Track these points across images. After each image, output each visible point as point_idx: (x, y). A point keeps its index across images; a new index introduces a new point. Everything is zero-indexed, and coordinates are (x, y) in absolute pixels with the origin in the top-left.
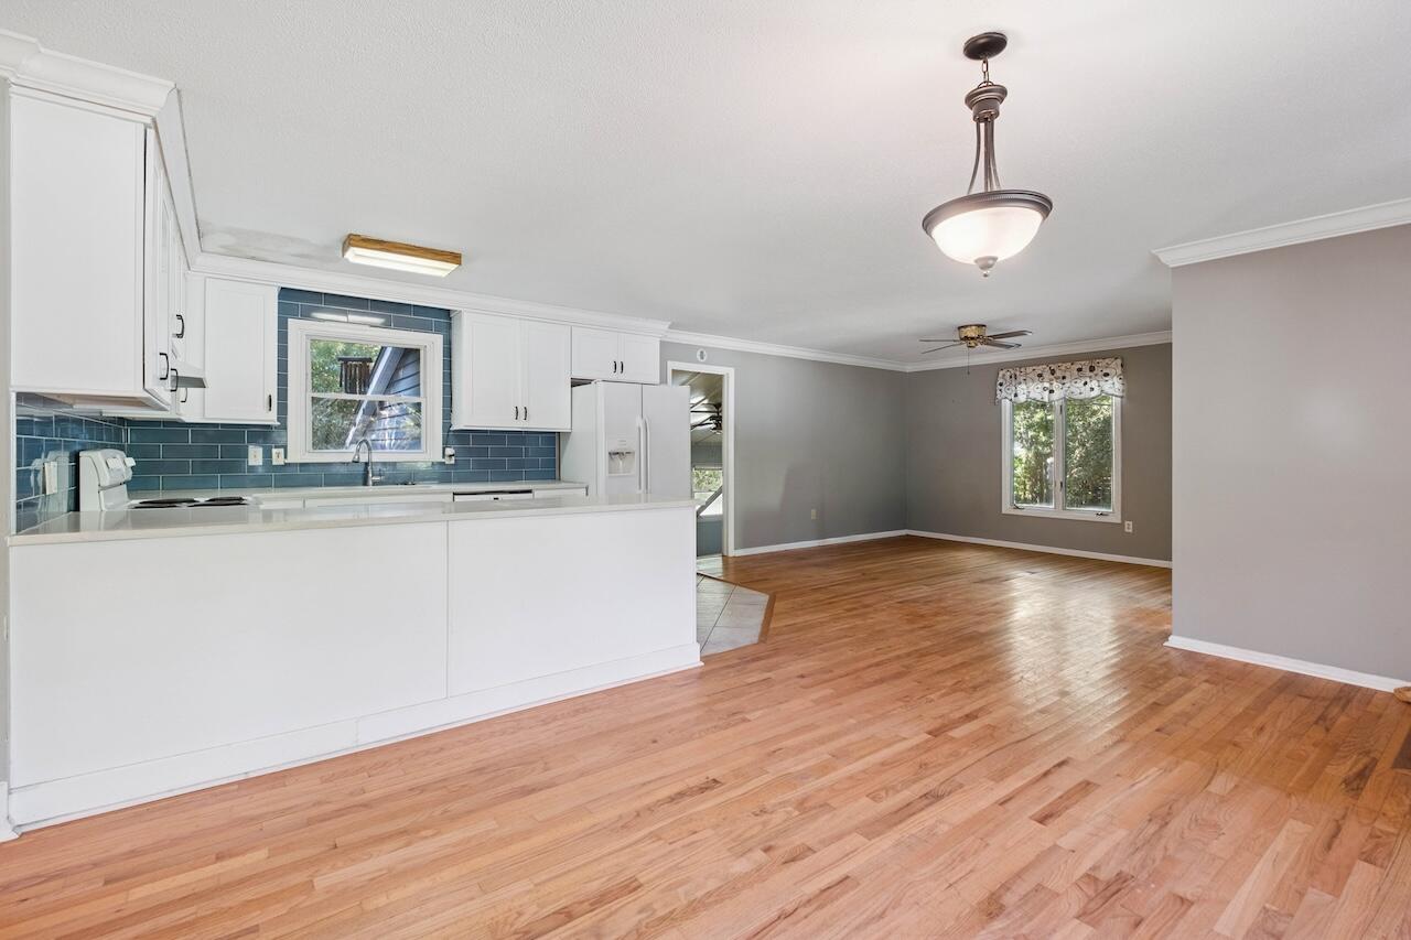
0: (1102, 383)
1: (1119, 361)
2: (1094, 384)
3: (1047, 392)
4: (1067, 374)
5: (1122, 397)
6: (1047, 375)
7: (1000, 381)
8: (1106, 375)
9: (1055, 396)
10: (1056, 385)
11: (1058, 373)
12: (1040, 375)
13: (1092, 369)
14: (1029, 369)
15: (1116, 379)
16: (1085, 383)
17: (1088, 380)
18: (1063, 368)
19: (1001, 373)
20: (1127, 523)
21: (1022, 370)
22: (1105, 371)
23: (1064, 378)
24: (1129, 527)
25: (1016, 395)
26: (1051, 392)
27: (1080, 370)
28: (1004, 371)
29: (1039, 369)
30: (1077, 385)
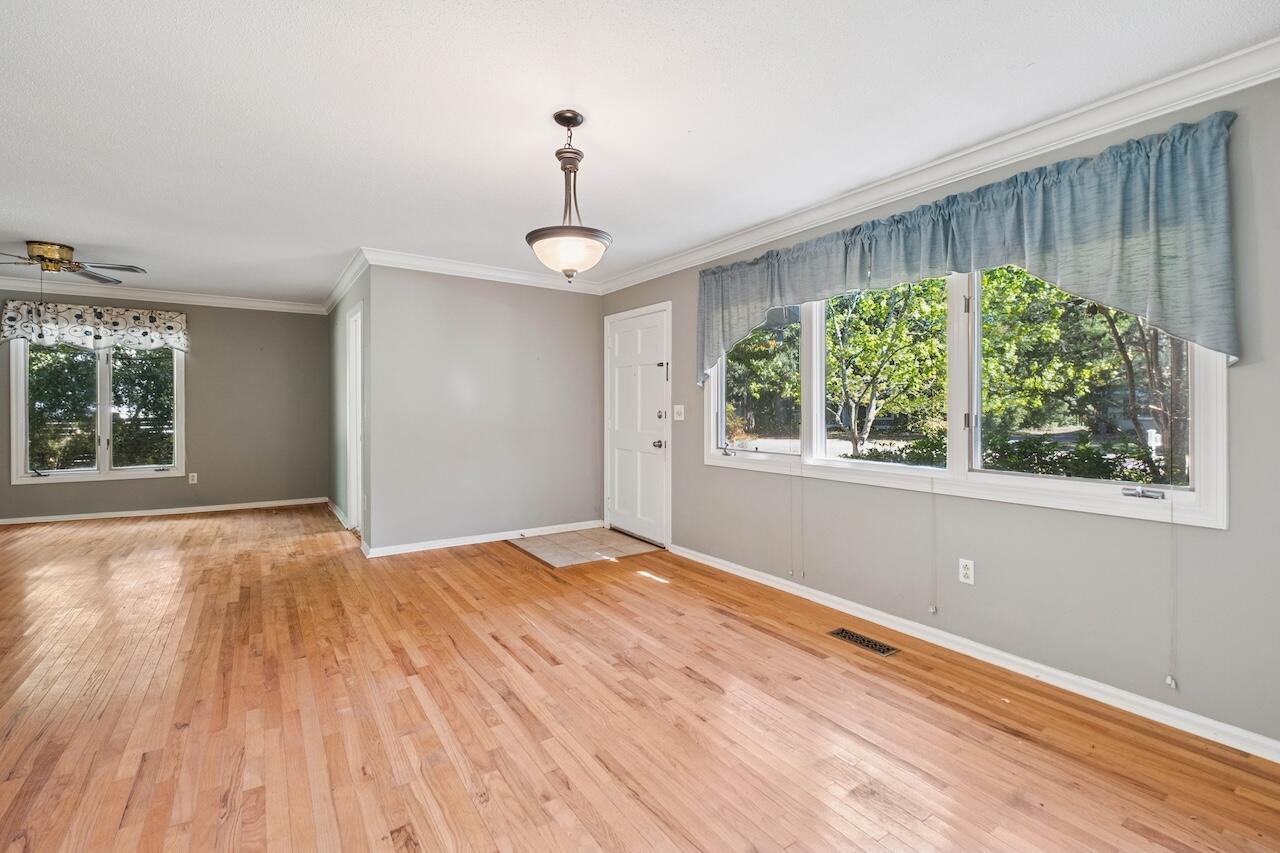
0: (165, 336)
1: (184, 316)
2: (154, 335)
3: (92, 338)
4: (119, 320)
5: (186, 353)
6: (90, 317)
7: (10, 314)
8: (170, 328)
9: (102, 343)
10: (102, 331)
11: (106, 318)
12: (79, 317)
13: (152, 320)
14: (62, 307)
15: (181, 334)
16: (145, 334)
17: (148, 330)
18: (114, 313)
19: (11, 305)
20: (191, 475)
21: (50, 305)
22: (168, 324)
23: (115, 324)
24: (193, 478)
25: (41, 336)
26: (97, 337)
27: (136, 318)
28: (16, 303)
29: (78, 310)
30: (135, 334)
